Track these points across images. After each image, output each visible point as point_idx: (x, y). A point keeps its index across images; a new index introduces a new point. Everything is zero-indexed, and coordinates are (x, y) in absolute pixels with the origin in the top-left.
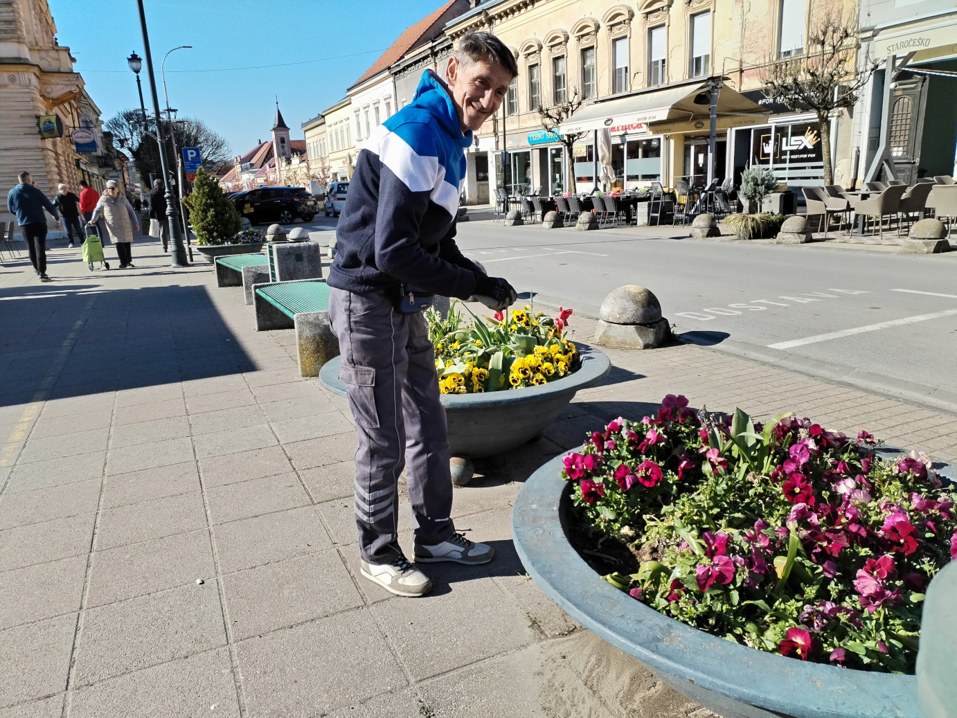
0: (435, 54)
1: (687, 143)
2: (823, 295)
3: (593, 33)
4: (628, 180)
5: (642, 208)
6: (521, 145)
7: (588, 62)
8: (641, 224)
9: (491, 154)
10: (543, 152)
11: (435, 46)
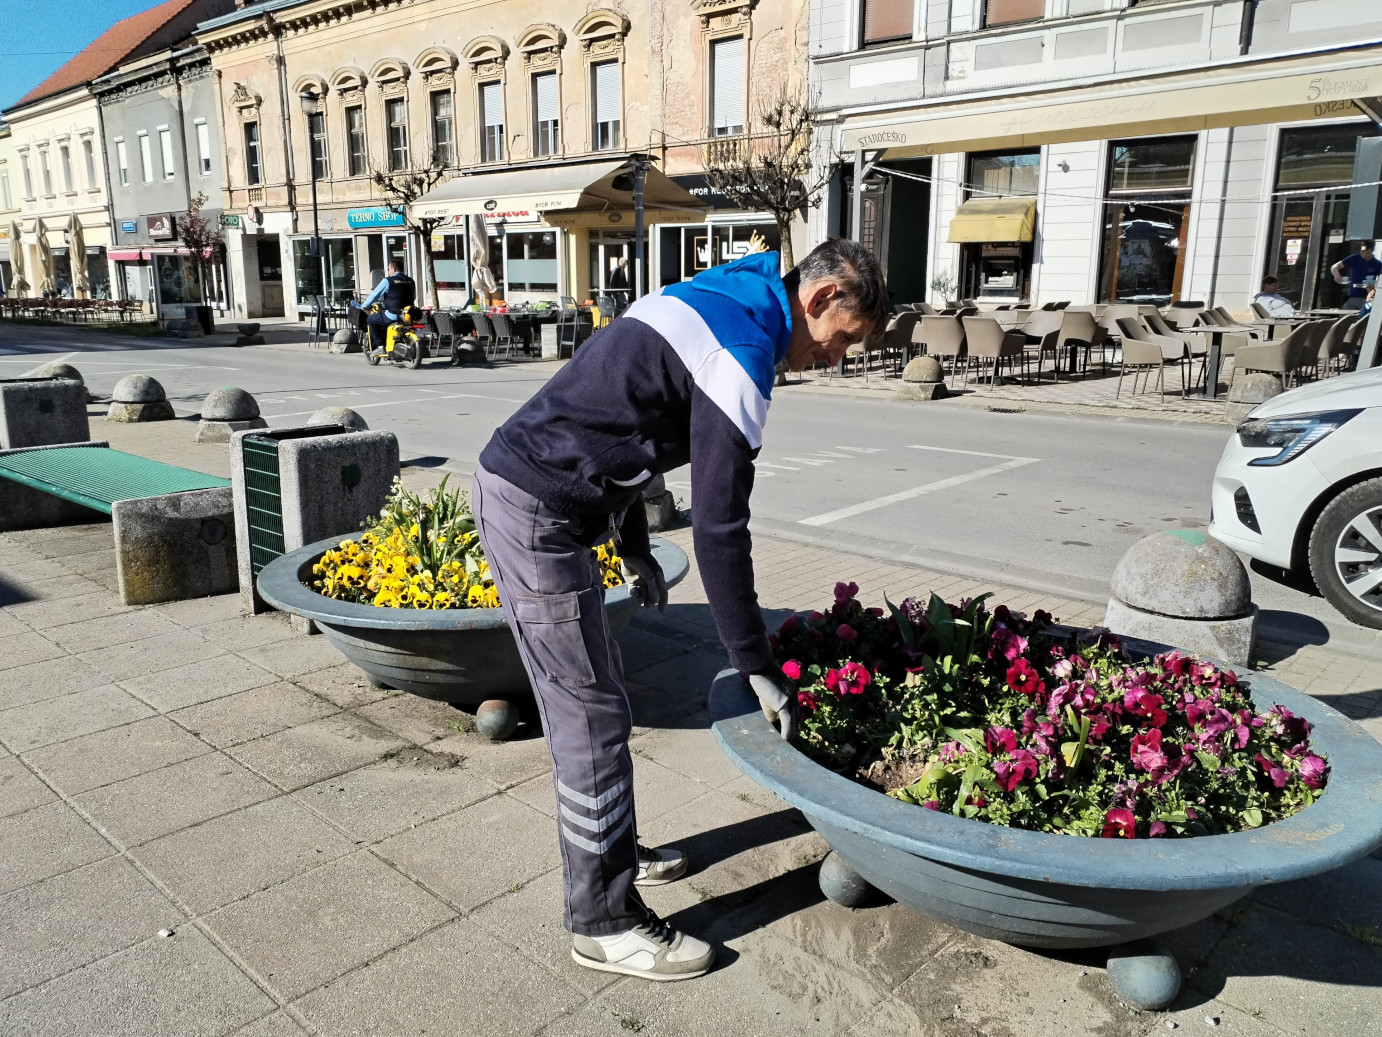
0: (177, 71)
1: (593, 241)
2: (834, 455)
3: (448, 70)
4: (510, 289)
5: (549, 335)
6: (336, 227)
7: (443, 112)
8: (548, 355)
9: (286, 238)
10: (375, 241)
11: (178, 59)
